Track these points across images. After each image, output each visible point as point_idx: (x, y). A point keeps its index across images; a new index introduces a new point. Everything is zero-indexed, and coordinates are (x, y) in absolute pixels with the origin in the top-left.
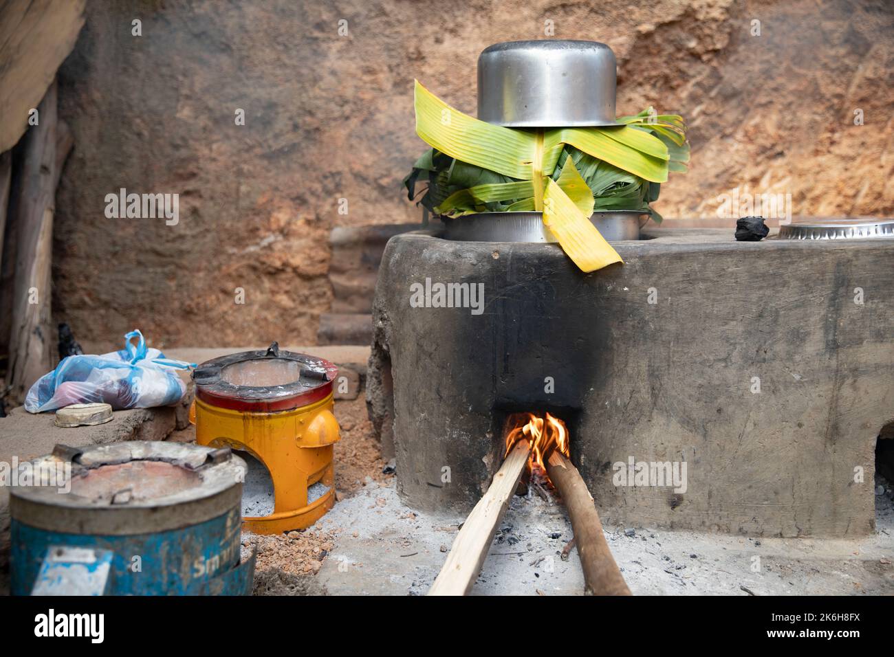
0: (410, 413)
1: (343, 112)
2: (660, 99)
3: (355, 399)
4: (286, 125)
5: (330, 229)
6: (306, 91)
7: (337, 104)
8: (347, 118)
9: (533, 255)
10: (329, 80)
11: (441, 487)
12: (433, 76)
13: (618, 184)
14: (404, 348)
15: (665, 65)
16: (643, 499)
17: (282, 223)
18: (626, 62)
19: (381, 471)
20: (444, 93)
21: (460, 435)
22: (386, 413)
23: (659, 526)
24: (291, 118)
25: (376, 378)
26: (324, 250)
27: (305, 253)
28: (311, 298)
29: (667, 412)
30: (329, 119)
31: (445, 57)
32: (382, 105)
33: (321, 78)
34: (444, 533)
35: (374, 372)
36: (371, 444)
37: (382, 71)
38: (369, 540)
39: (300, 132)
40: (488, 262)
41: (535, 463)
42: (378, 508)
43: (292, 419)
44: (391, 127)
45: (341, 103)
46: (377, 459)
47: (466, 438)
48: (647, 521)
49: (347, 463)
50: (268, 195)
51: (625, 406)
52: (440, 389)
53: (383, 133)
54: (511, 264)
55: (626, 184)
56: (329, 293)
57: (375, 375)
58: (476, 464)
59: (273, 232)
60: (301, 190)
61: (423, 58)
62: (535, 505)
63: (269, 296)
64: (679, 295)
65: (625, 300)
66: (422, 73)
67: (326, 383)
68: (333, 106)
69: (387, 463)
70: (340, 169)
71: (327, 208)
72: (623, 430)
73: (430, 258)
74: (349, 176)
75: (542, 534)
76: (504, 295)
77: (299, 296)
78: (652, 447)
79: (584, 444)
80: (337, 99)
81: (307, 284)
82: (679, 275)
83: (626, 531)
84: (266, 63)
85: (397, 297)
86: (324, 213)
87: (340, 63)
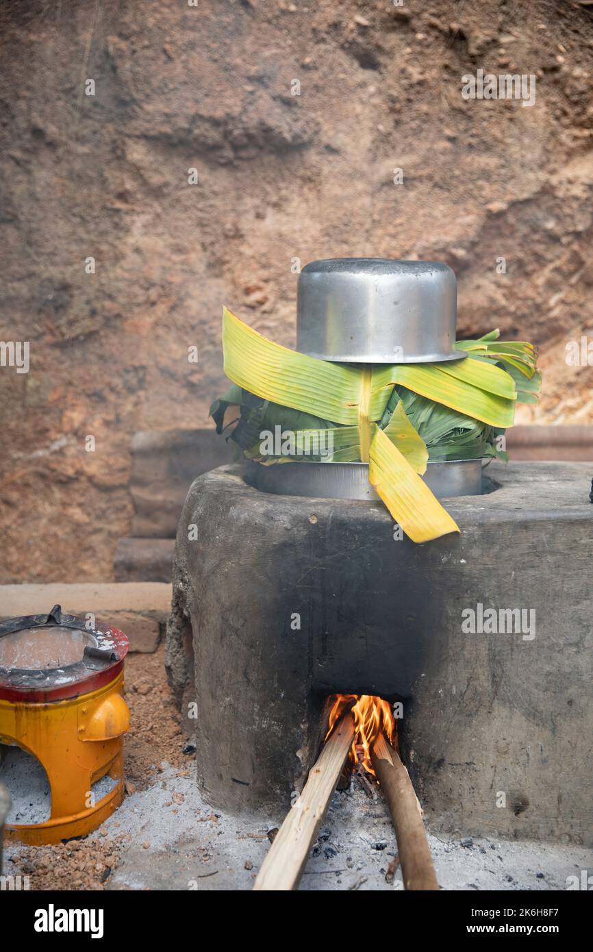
0: (213, 696)
1: (148, 297)
2: (514, 286)
3: (154, 652)
4: (82, 310)
5: (132, 433)
6: (106, 270)
7: (141, 287)
8: (153, 304)
9: (356, 520)
10: (132, 259)
11: (248, 784)
12: (253, 257)
13: (456, 430)
14: (207, 621)
15: (518, 248)
16: (482, 802)
17: (76, 424)
18: (474, 244)
19: (181, 750)
20: (265, 277)
21: (270, 726)
22: (188, 681)
23: (500, 834)
24: (88, 302)
25: (177, 639)
26: (125, 457)
27: (102, 460)
28: (109, 512)
29: (508, 702)
30: (131, 305)
31: (267, 236)
32: (194, 289)
33: (123, 257)
34: (250, 841)
35: (174, 633)
36: (170, 714)
37: (194, 250)
38: (161, 853)
39: (99, 318)
40: (304, 526)
41: (358, 747)
42: (175, 805)
43: (74, 708)
44: (204, 315)
45: (146, 285)
46: (177, 734)
47: (277, 729)
48: (487, 828)
49: (141, 739)
50: (61, 390)
51: (462, 695)
52: (248, 671)
53: (195, 322)
54: (331, 530)
55: (466, 430)
56: (130, 507)
57: (176, 636)
58: (289, 759)
59: (66, 434)
60: (99, 386)
61: (242, 236)
62: (359, 803)
63: (60, 508)
64: (524, 569)
65: (462, 574)
66: (241, 254)
67: (115, 664)
68: (136, 289)
69: (188, 740)
70: (144, 362)
71: (129, 407)
72: (459, 722)
73: (238, 518)
74: (154, 371)
75: (365, 844)
76: (323, 566)
77: (94, 510)
78: (493, 743)
79: (414, 738)
80: (142, 281)
81: (103, 495)
82: (525, 546)
83: (463, 840)
84: (59, 237)
85: (200, 560)
86: (124, 414)
87: (146, 239)
